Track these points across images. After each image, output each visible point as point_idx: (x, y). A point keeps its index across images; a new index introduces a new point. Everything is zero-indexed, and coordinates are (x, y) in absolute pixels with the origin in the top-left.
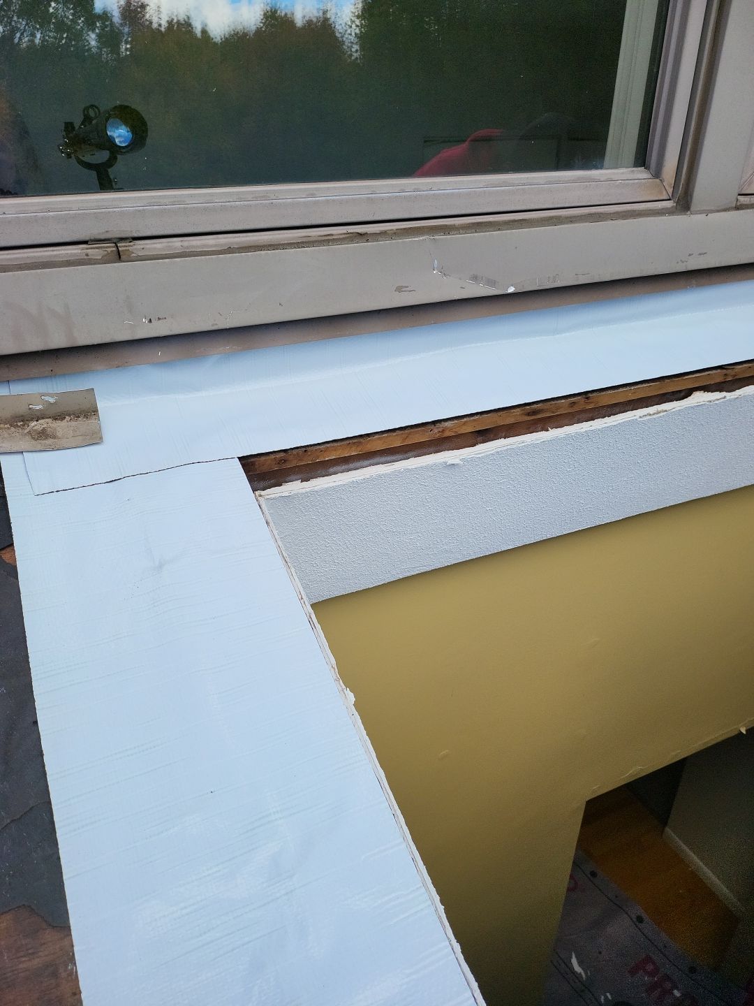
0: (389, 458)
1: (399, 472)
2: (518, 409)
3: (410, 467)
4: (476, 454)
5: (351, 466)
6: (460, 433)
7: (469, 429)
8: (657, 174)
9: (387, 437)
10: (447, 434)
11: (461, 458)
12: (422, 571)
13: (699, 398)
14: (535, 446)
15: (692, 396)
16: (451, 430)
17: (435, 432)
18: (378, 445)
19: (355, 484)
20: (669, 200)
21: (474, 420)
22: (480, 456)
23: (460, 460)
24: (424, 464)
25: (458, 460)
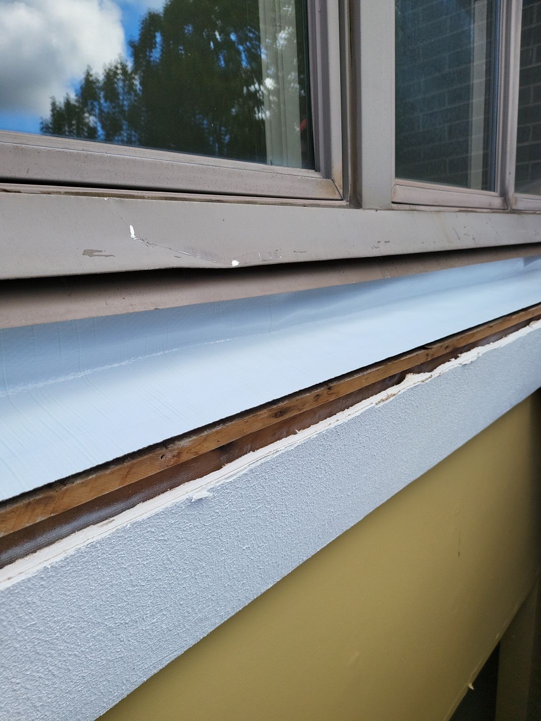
0: (103, 513)
1: (124, 530)
2: (265, 410)
3: (140, 519)
4: (225, 479)
5: (41, 540)
6: (200, 453)
7: (213, 446)
8: (328, 175)
9: (96, 479)
10: (185, 457)
11: (209, 488)
12: (173, 658)
13: (412, 380)
14: (288, 453)
15: (407, 379)
16: (188, 450)
17: (169, 458)
18: (81, 495)
20: (342, 200)
21: (217, 432)
22: (231, 480)
23: (208, 491)
24: (160, 509)
25: (205, 492)
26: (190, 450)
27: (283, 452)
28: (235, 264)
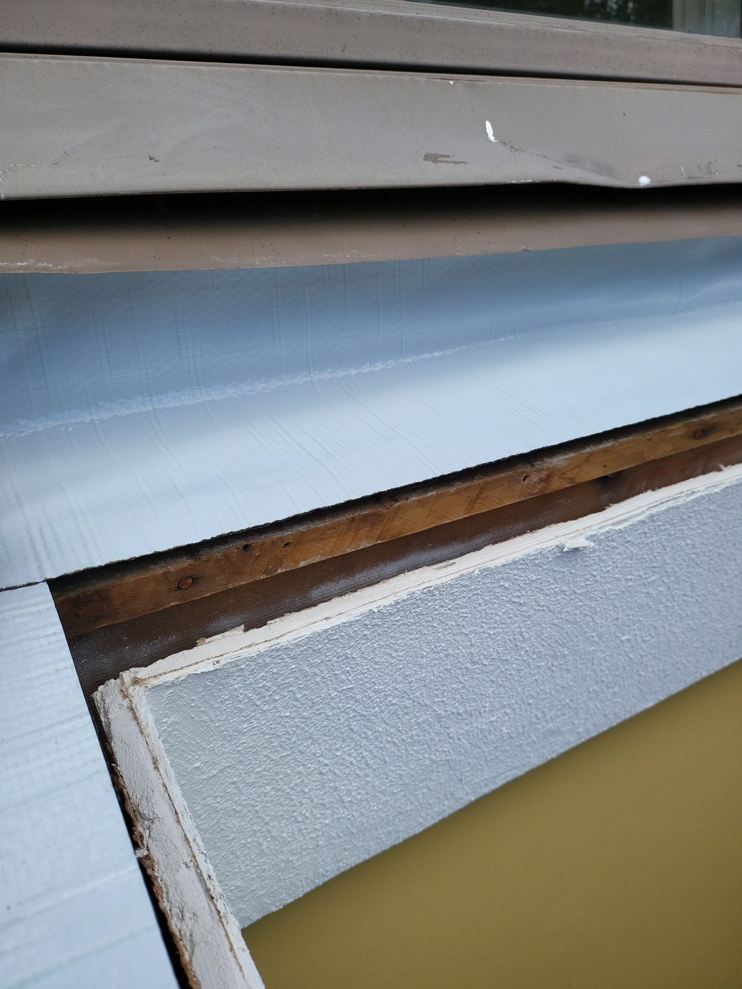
0: (438, 553)
1: (470, 577)
2: (679, 425)
3: (492, 565)
4: (614, 524)
5: (360, 577)
6: (578, 480)
7: (595, 472)
9: (437, 497)
10: (557, 484)
11: (589, 533)
12: (509, 779)
14: (710, 498)
16: (562, 473)
17: (533, 479)
18: (414, 519)
19: (375, 619)
21: (606, 451)
22: (621, 527)
23: (588, 539)
24: (520, 555)
25: (583, 540)
26: (564, 473)
27: (703, 494)
28: (644, 181)
